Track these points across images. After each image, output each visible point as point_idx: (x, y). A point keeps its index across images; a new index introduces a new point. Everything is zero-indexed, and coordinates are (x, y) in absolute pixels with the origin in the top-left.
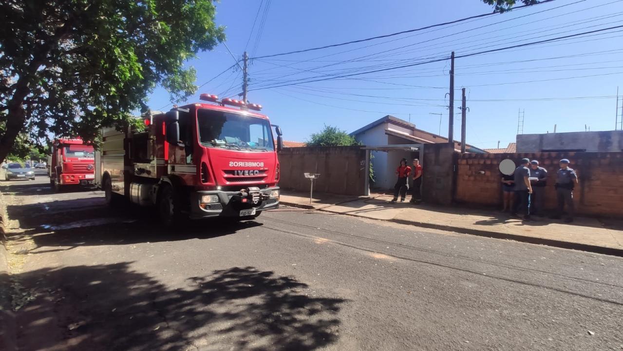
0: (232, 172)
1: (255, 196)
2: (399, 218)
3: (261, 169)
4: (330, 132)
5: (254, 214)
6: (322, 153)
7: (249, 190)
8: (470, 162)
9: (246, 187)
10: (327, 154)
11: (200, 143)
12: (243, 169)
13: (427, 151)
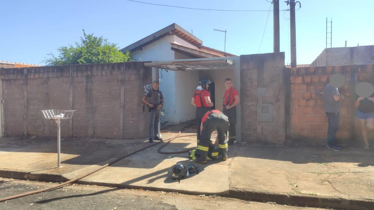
4: (92, 44)
6: (79, 75)
8: (308, 79)
10: (88, 77)
13: (245, 67)
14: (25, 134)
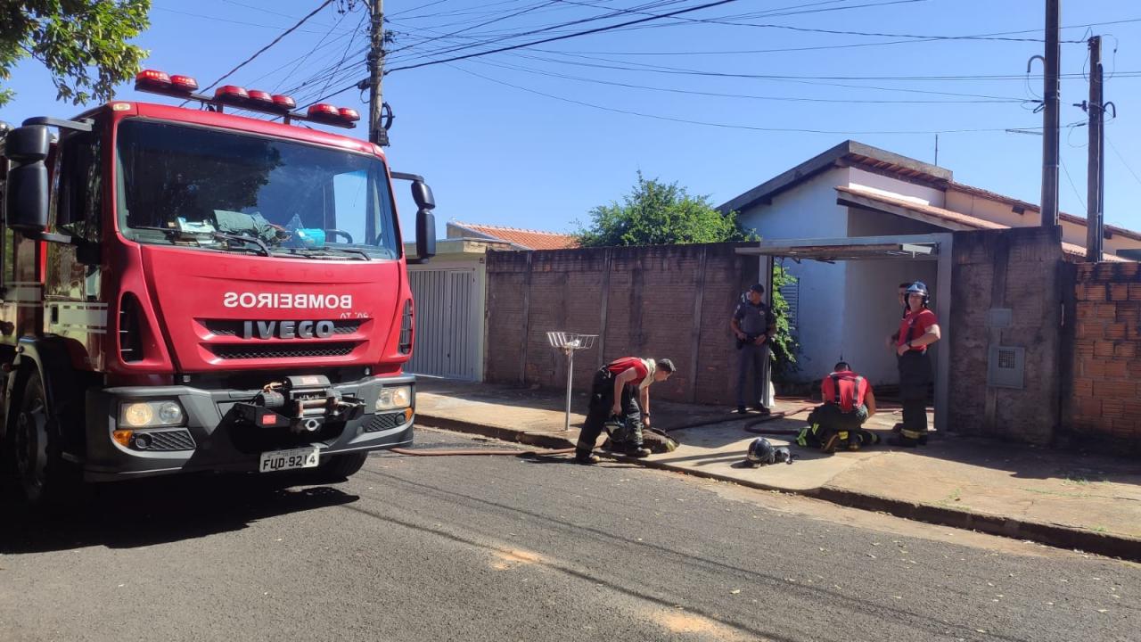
0: (235, 325)
1: (306, 407)
2: (843, 485)
3: (343, 316)
4: (654, 199)
5: (316, 464)
6: (621, 267)
7: (289, 386)
9: (282, 374)
10: (636, 272)
11: (123, 231)
12: (275, 319)
13: (963, 258)
14: (522, 378)
